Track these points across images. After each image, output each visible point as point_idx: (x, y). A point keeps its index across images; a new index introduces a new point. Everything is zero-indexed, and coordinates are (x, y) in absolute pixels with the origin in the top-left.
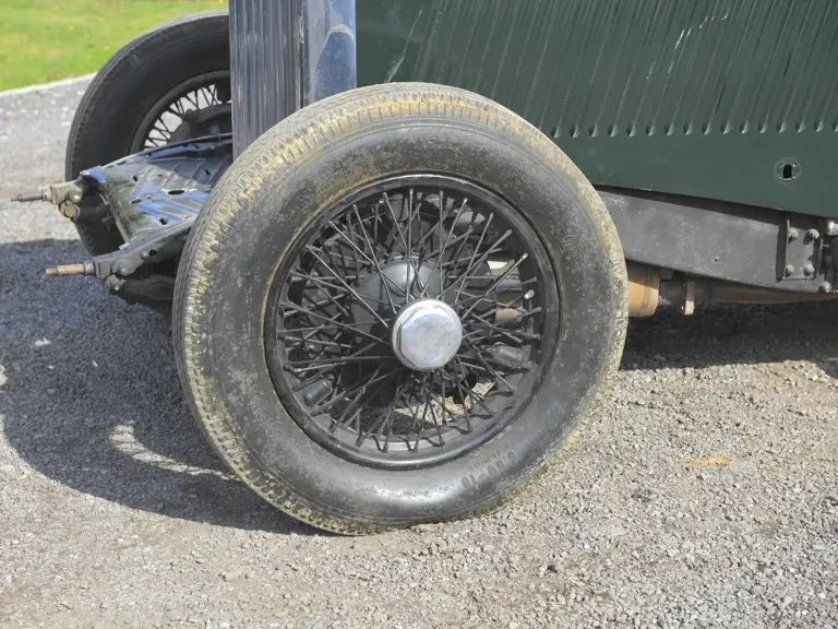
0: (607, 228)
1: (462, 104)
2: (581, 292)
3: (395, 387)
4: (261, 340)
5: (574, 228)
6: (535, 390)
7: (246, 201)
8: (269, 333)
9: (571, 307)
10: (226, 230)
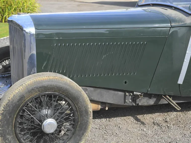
0: (88, 101)
1: (57, 77)
2: (82, 114)
3: (43, 136)
4: (14, 128)
5: (81, 102)
6: (73, 134)
7: (10, 100)
8: (15, 127)
9: (80, 117)
10: (5, 106)
